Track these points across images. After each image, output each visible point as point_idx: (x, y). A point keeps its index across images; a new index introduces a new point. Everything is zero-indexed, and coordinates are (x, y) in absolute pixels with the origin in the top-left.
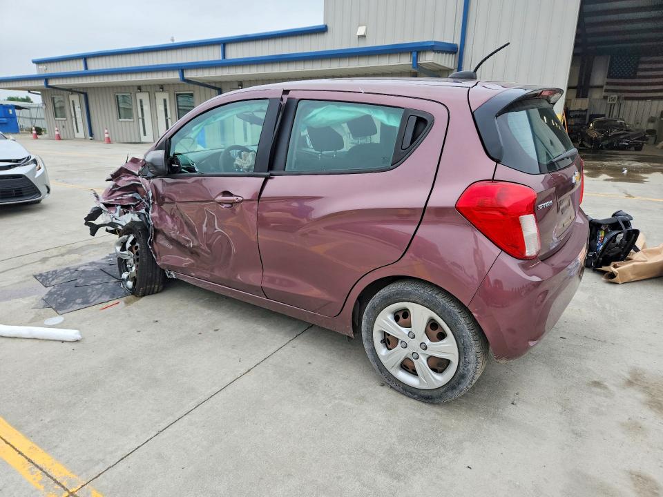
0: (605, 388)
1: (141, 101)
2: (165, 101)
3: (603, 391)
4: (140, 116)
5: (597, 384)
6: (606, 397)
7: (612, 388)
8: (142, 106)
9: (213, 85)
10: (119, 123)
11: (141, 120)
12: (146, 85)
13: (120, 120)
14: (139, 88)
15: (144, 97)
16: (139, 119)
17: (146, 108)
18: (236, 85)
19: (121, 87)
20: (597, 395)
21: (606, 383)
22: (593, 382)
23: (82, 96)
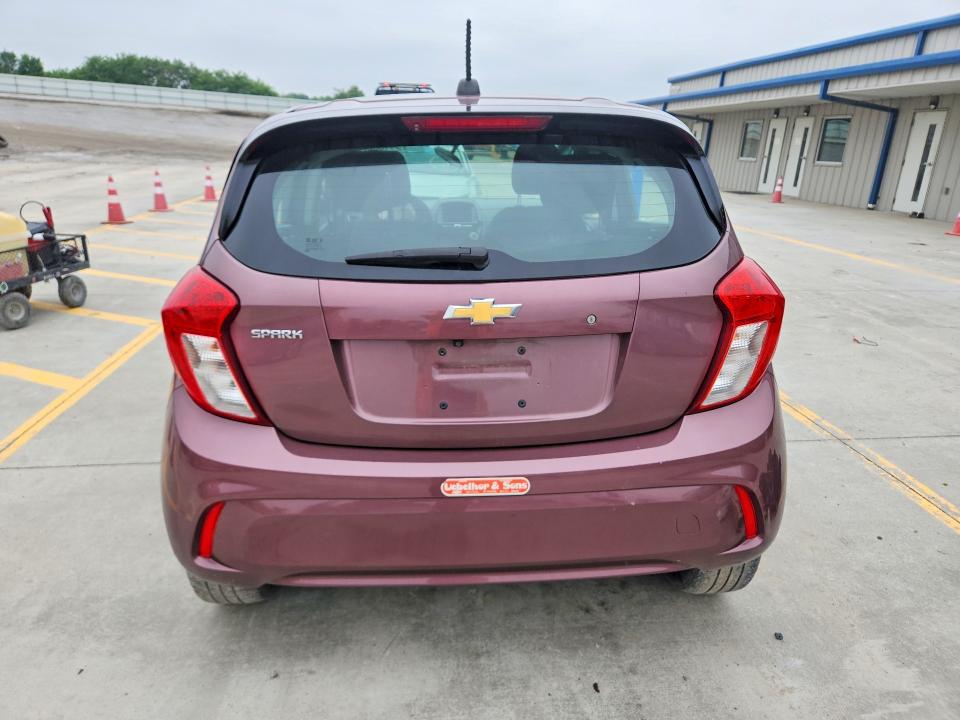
1: (774, 131)
2: (807, 130)
4: (767, 153)
8: (773, 137)
9: (879, 103)
10: (738, 163)
11: (765, 160)
12: (787, 108)
13: (742, 159)
14: (777, 112)
15: (779, 125)
16: (764, 157)
17: (778, 141)
18: (925, 103)
19: (754, 110)
23: (707, 124)
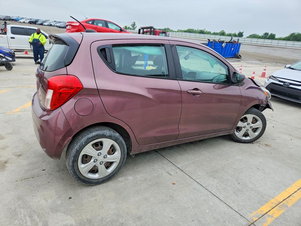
0: (16, 156)
3: (17, 154)
5: (20, 156)
6: (15, 153)
7: (13, 157)
20: (19, 152)
21: (16, 157)
22: (22, 155)
